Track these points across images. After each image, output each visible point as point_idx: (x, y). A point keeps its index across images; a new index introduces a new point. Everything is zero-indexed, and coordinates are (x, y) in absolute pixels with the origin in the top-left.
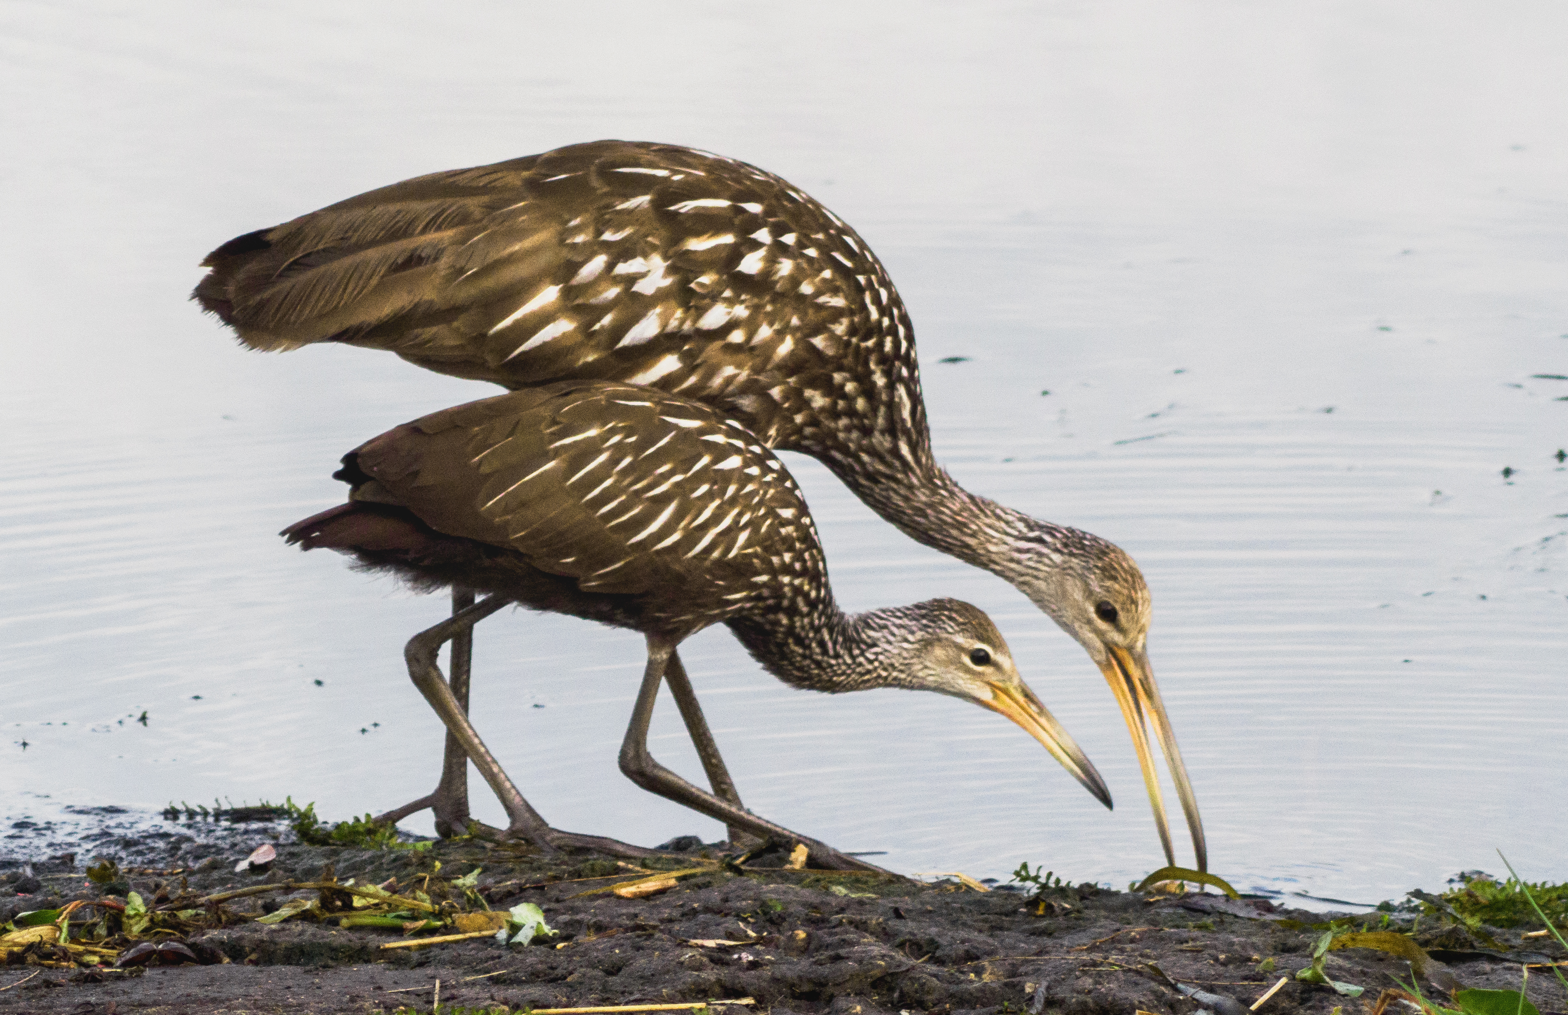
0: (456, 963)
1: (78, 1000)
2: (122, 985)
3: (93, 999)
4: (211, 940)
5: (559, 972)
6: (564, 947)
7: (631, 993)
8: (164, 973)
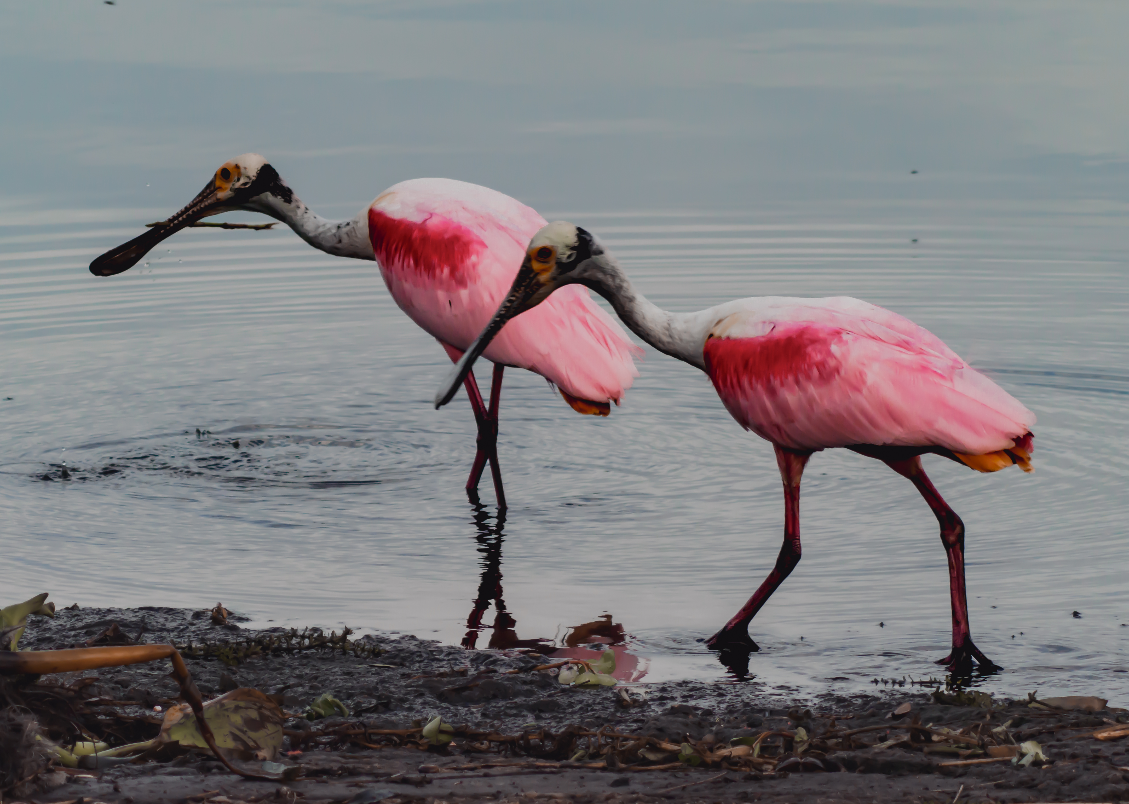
0: (979, 775)
1: (741, 790)
2: (773, 782)
3: (750, 790)
4: (837, 757)
5: (1036, 782)
6: (1047, 767)
7: (1073, 796)
8: (802, 776)
